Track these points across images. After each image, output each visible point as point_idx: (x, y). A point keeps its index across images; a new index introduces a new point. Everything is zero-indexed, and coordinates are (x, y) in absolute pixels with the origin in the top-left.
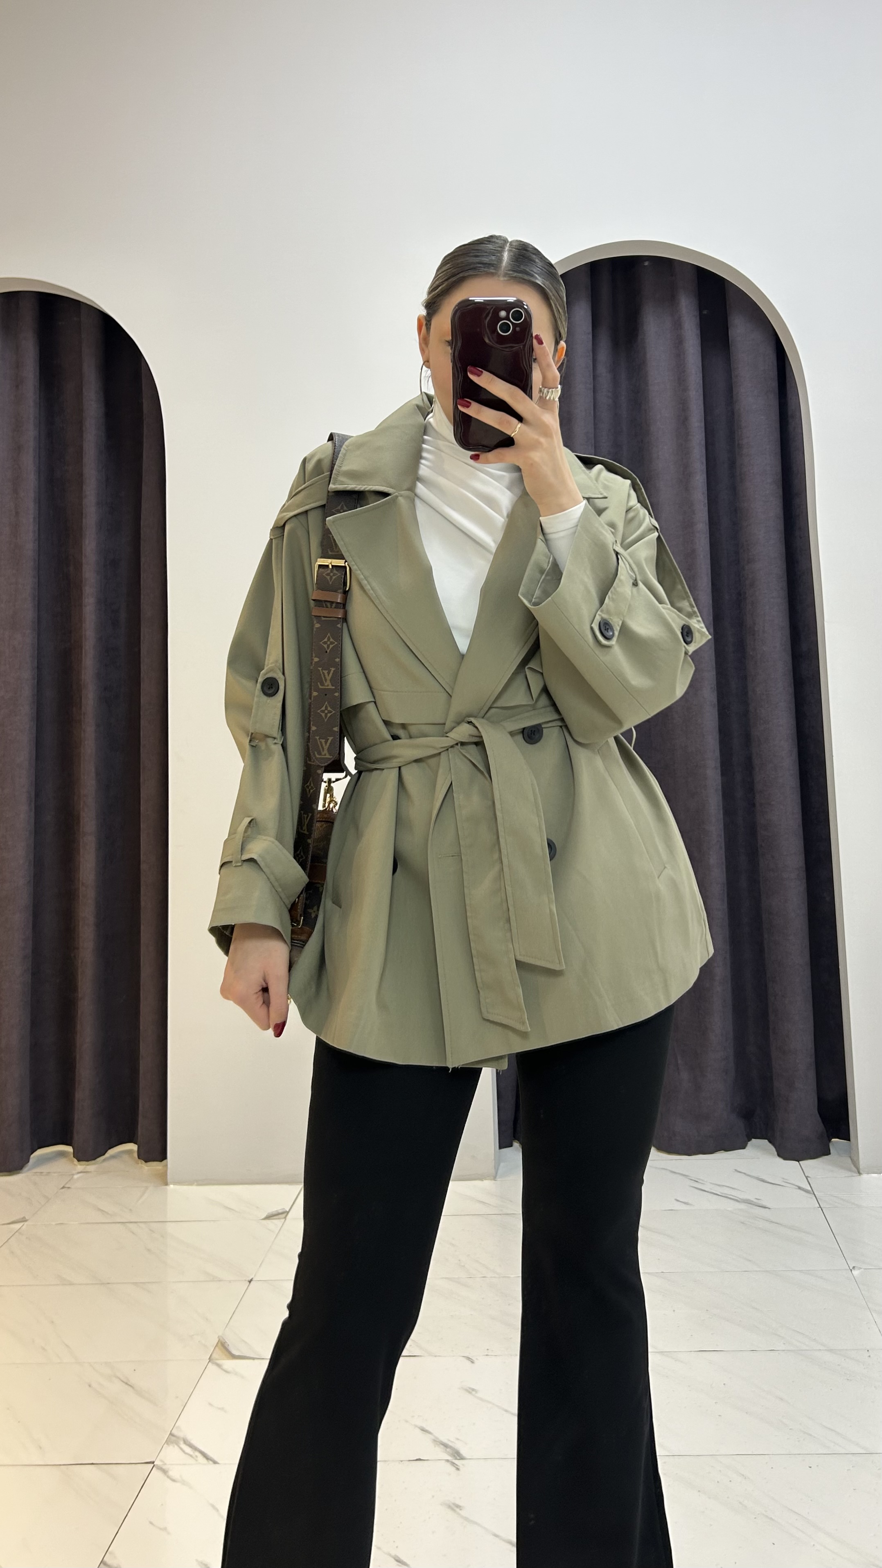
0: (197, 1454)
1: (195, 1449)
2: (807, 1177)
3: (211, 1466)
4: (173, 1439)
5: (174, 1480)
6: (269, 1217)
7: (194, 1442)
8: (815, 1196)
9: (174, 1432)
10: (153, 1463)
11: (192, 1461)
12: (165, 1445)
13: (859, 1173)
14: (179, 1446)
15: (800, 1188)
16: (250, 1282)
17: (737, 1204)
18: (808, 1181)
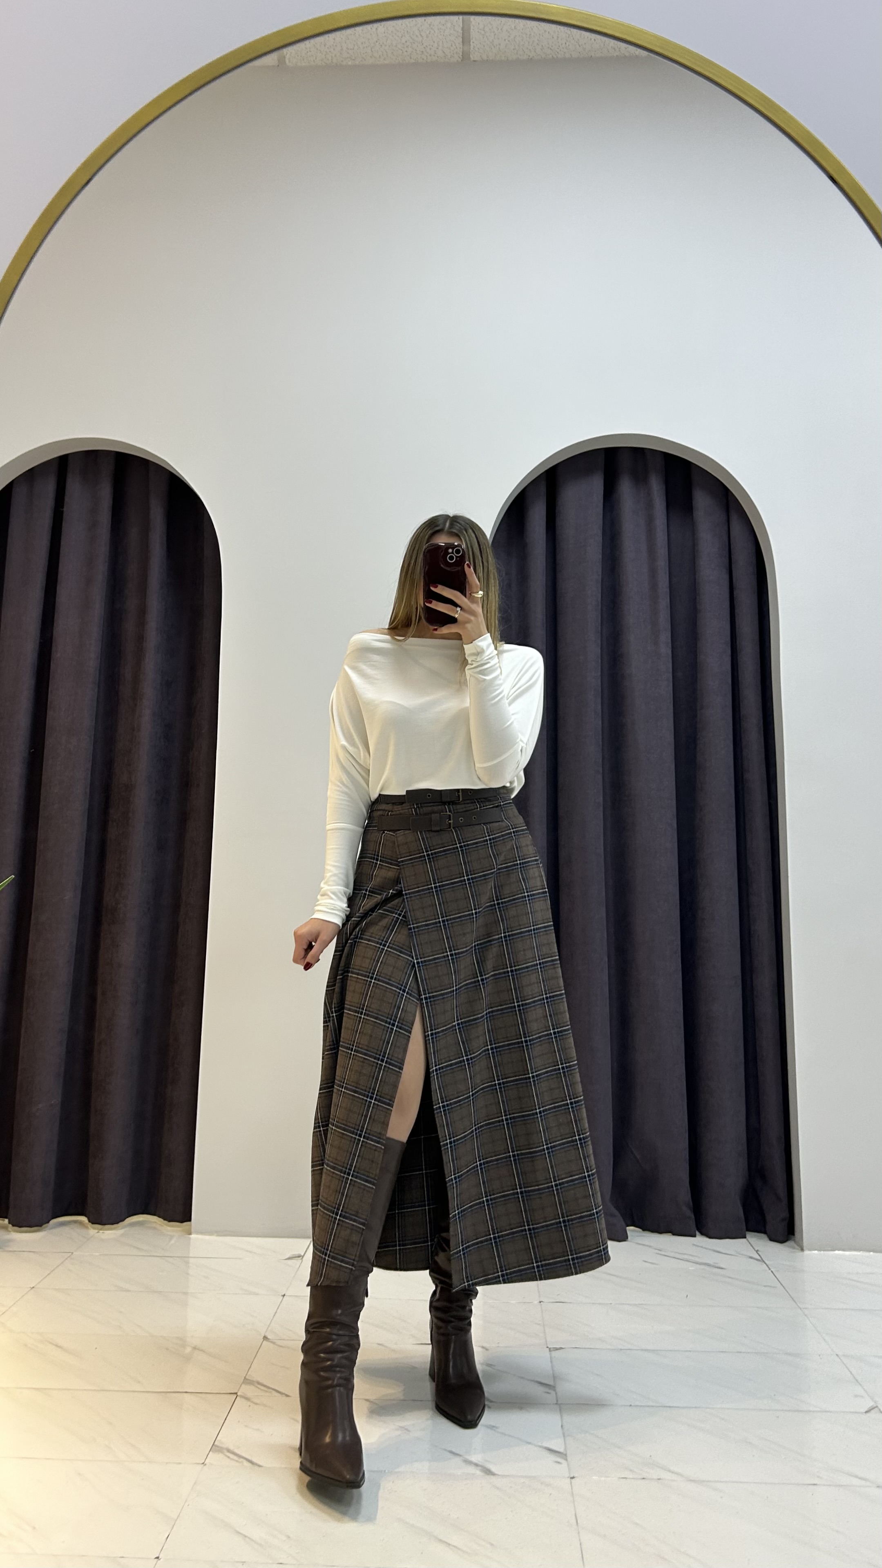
0: (271, 1390)
1: (269, 1388)
2: (757, 1251)
3: (284, 1398)
4: (247, 1381)
5: (256, 1404)
6: (289, 1258)
7: (265, 1383)
8: (765, 1263)
9: (247, 1377)
10: (236, 1393)
11: (267, 1394)
12: (243, 1386)
13: (802, 1250)
14: (253, 1385)
15: (751, 1258)
16: (284, 1295)
17: (698, 1266)
18: (758, 1254)
